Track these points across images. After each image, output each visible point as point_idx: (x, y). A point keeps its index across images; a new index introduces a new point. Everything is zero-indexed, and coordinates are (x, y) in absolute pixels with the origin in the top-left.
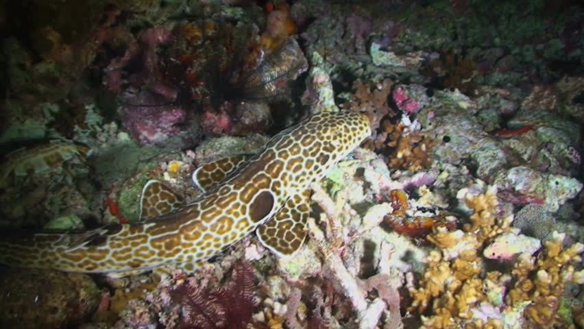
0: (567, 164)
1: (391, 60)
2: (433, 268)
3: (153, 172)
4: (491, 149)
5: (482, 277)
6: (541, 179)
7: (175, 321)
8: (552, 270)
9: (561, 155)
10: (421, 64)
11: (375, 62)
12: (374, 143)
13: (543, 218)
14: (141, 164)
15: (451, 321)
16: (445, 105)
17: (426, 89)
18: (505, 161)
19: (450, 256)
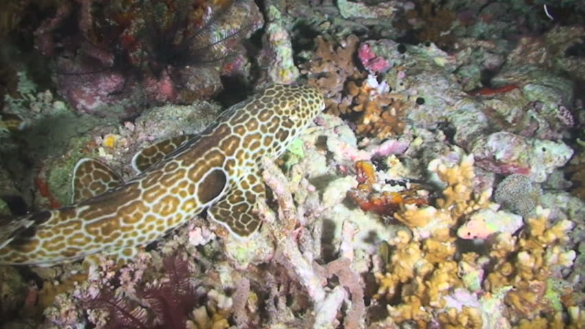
0: (558, 125)
1: (361, 11)
2: (401, 250)
3: (86, 148)
4: (470, 112)
5: (457, 260)
6: (525, 146)
7: (106, 319)
8: (535, 251)
9: (550, 115)
10: (394, 15)
11: (343, 14)
12: (338, 108)
13: (528, 190)
14: (73, 139)
15: (422, 311)
16: (419, 62)
17: (398, 44)
18: (485, 125)
19: (420, 236)
